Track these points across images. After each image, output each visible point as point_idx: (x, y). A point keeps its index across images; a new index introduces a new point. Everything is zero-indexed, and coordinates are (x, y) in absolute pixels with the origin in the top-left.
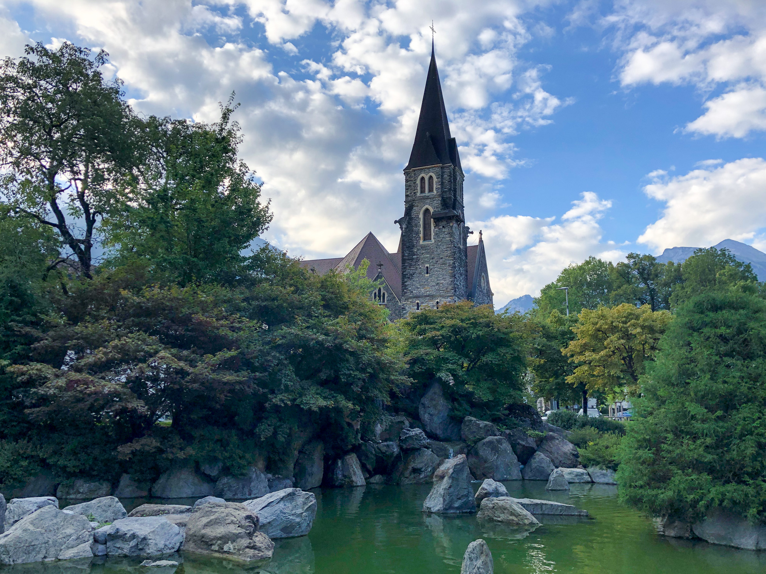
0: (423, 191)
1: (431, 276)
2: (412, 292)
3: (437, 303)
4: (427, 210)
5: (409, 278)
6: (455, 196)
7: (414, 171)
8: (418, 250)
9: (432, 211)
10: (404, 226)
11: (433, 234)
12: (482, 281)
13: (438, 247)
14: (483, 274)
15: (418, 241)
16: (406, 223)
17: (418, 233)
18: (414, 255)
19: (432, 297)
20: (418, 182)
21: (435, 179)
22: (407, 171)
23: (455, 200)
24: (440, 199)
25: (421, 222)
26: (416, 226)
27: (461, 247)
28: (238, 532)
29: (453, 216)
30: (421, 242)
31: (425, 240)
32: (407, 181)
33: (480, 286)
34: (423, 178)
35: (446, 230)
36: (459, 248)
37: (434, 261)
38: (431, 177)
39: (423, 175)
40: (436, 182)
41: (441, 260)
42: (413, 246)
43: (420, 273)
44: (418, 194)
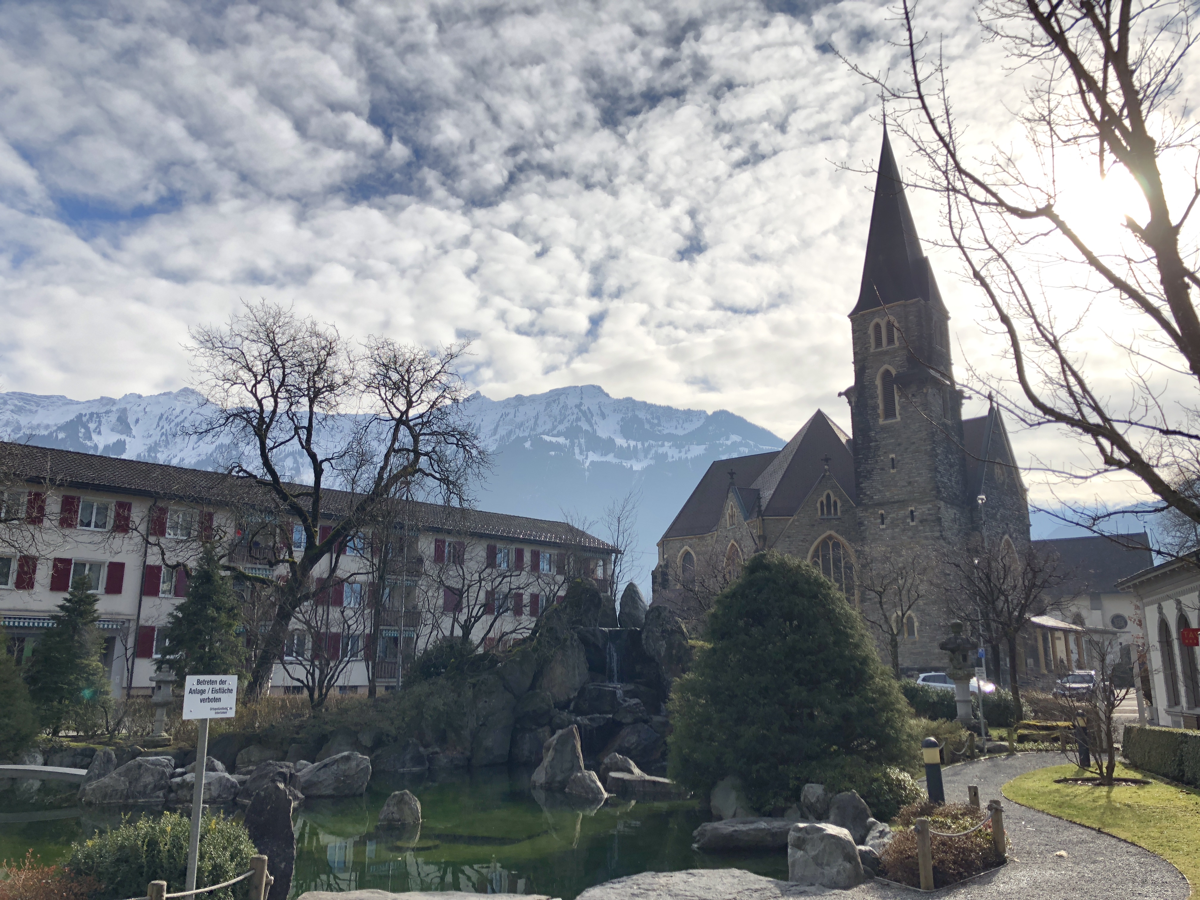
0: (879, 343)
1: (899, 472)
2: (872, 498)
3: (912, 512)
4: (887, 373)
5: (865, 477)
6: (928, 344)
7: (865, 315)
8: (877, 433)
9: (894, 372)
10: (853, 400)
11: (898, 407)
12: (998, 471)
13: (906, 425)
14: (998, 460)
15: (877, 420)
16: (857, 394)
17: (875, 408)
18: (871, 441)
19: (903, 503)
20: (871, 331)
21: (896, 325)
22: (854, 317)
24: (905, 353)
25: (879, 391)
26: (872, 397)
27: (951, 423)
30: (881, 421)
31: (886, 417)
32: (853, 331)
33: (991, 479)
34: (878, 327)
35: (918, 400)
36: (947, 424)
37: (902, 448)
38: (889, 323)
39: (877, 320)
40: (898, 329)
41: (913, 447)
42: (869, 428)
43: (882, 469)
44: (872, 350)
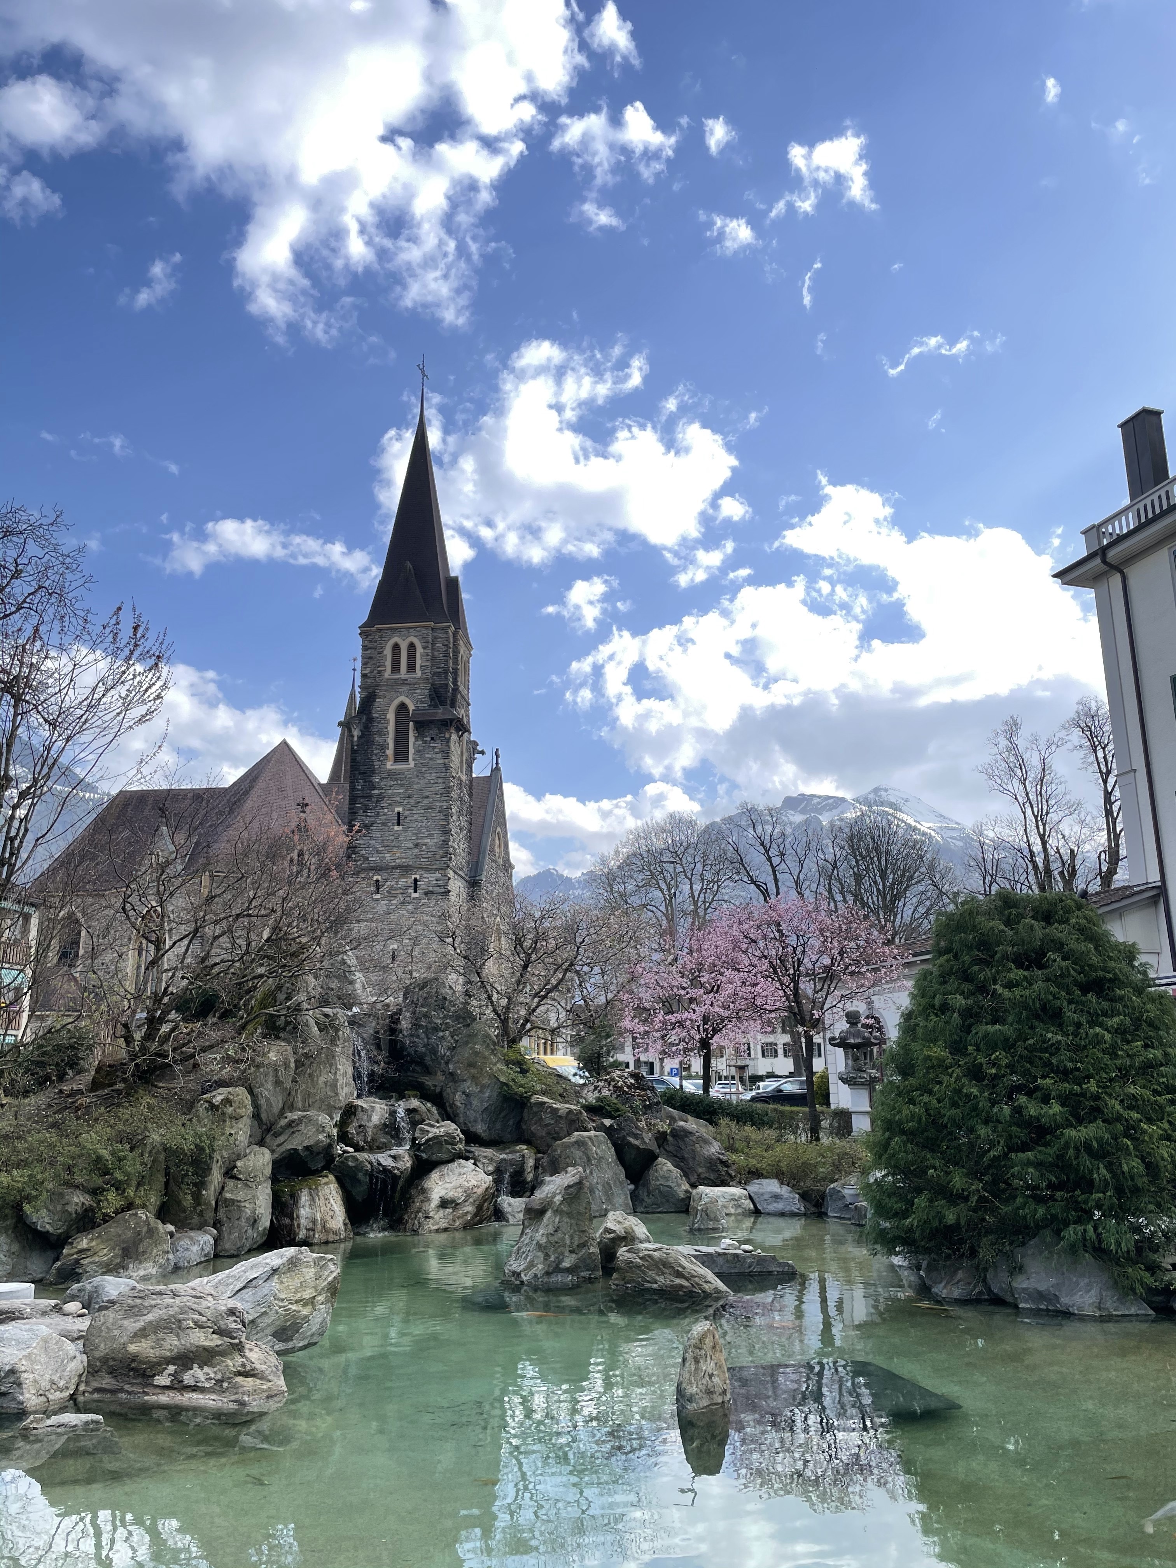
0: (396, 667)
1: (405, 830)
2: (367, 859)
3: (416, 880)
4: (402, 707)
5: (362, 832)
6: (455, 682)
7: (380, 630)
8: (382, 779)
9: (411, 707)
10: (356, 733)
11: (411, 751)
12: (497, 842)
13: (420, 774)
14: (499, 829)
15: (383, 762)
16: (361, 726)
17: (383, 747)
18: (374, 788)
19: (406, 869)
20: (388, 652)
21: (419, 650)
22: (365, 631)
23: (456, 690)
24: (429, 686)
25: (391, 728)
26: (381, 733)
27: (464, 778)
28: (213, 1344)
29: (451, 721)
30: (389, 765)
31: (396, 760)
32: (365, 648)
33: (492, 850)
34: (396, 647)
35: (437, 745)
36: (460, 779)
37: (412, 801)
38: (412, 646)
39: (396, 639)
40: (422, 655)
41: (426, 801)
42: (373, 772)
43: (384, 824)
44: (387, 674)
